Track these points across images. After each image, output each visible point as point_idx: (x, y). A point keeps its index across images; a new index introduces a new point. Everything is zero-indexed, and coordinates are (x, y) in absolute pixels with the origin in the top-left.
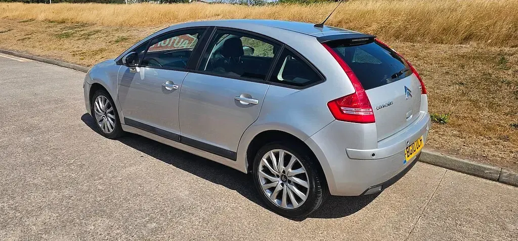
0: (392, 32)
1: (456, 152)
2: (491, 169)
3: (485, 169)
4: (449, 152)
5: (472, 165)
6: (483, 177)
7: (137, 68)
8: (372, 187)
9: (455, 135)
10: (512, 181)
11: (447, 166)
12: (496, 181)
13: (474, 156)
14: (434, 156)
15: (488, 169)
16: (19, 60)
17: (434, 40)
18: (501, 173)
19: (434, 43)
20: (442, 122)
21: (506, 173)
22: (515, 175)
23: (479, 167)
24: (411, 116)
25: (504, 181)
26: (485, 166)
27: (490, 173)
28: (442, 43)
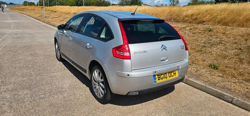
0: (217, 20)
1: (214, 84)
2: (228, 96)
3: (225, 95)
4: (211, 84)
5: (219, 92)
6: (223, 100)
7: (64, 31)
8: (133, 92)
9: (219, 76)
10: (238, 104)
11: (207, 91)
12: (230, 103)
13: (223, 88)
14: (201, 85)
15: (226, 96)
16: (55, 28)
17: (239, 26)
18: (233, 99)
19: (238, 27)
20: (216, 68)
21: (236, 99)
22: (240, 101)
23: (222, 94)
24: (167, 60)
25: (234, 103)
26: (225, 94)
27: (227, 98)
28: (243, 27)
